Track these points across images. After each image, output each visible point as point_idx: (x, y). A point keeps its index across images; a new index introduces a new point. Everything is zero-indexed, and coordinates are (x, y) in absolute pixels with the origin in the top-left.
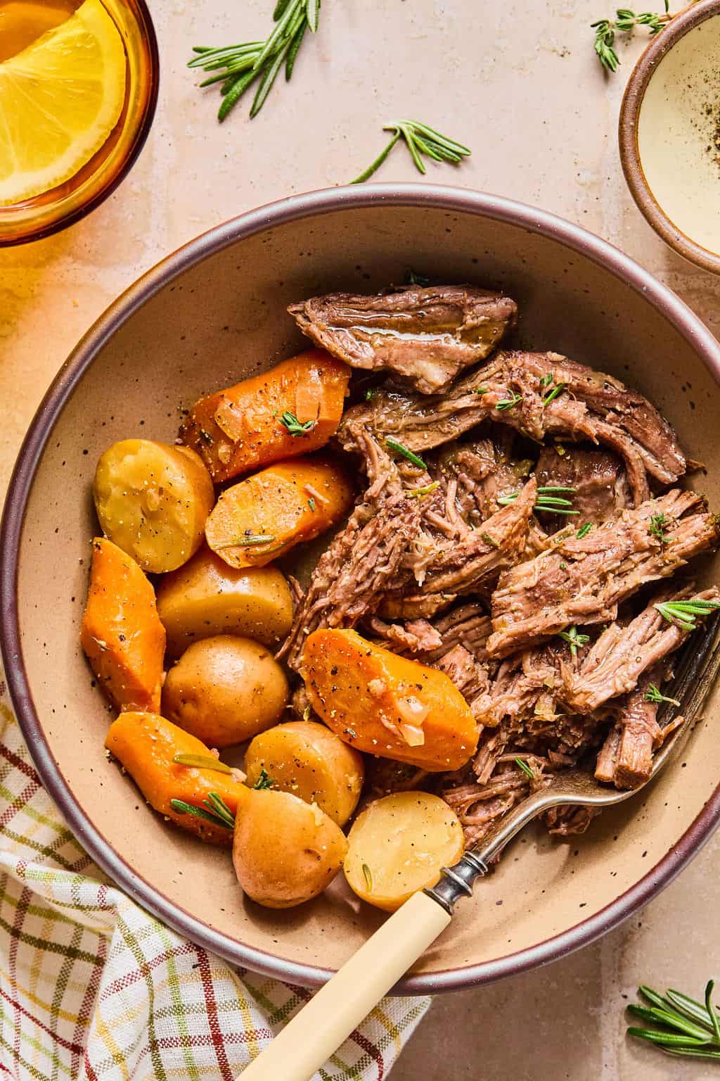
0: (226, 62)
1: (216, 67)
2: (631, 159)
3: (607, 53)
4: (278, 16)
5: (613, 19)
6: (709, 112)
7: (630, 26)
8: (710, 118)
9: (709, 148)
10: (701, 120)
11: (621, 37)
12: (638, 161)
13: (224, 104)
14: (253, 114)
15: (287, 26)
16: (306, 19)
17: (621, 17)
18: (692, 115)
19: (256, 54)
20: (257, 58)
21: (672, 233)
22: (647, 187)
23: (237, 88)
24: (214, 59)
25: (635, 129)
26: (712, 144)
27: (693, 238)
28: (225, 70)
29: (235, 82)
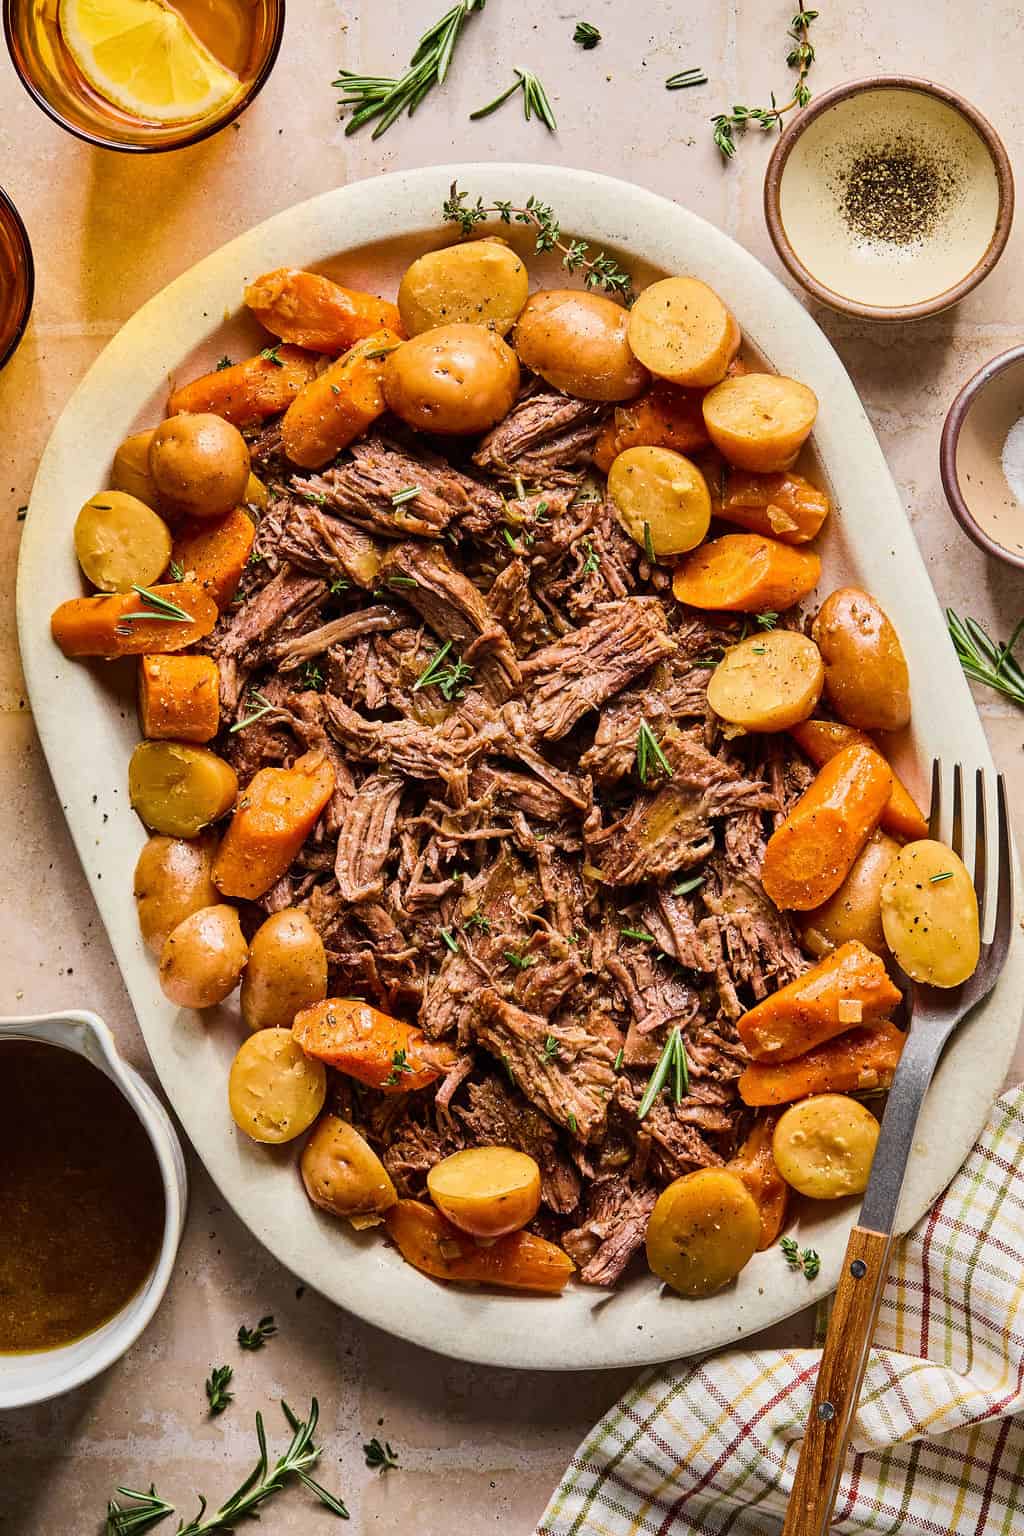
0: (366, 91)
1: (355, 90)
2: (773, 212)
3: (725, 142)
4: (414, 62)
5: (730, 114)
6: (842, 178)
7: (745, 119)
8: (843, 183)
9: (841, 208)
10: (835, 184)
11: (737, 129)
12: (779, 215)
13: (353, 122)
14: (375, 137)
15: (420, 73)
16: (436, 71)
17: (736, 113)
18: (828, 180)
19: (390, 89)
20: (389, 92)
21: (804, 276)
22: (784, 235)
23: (367, 112)
24: (353, 84)
25: (777, 189)
26: (844, 205)
27: (821, 281)
28: (360, 95)
29: (367, 107)
